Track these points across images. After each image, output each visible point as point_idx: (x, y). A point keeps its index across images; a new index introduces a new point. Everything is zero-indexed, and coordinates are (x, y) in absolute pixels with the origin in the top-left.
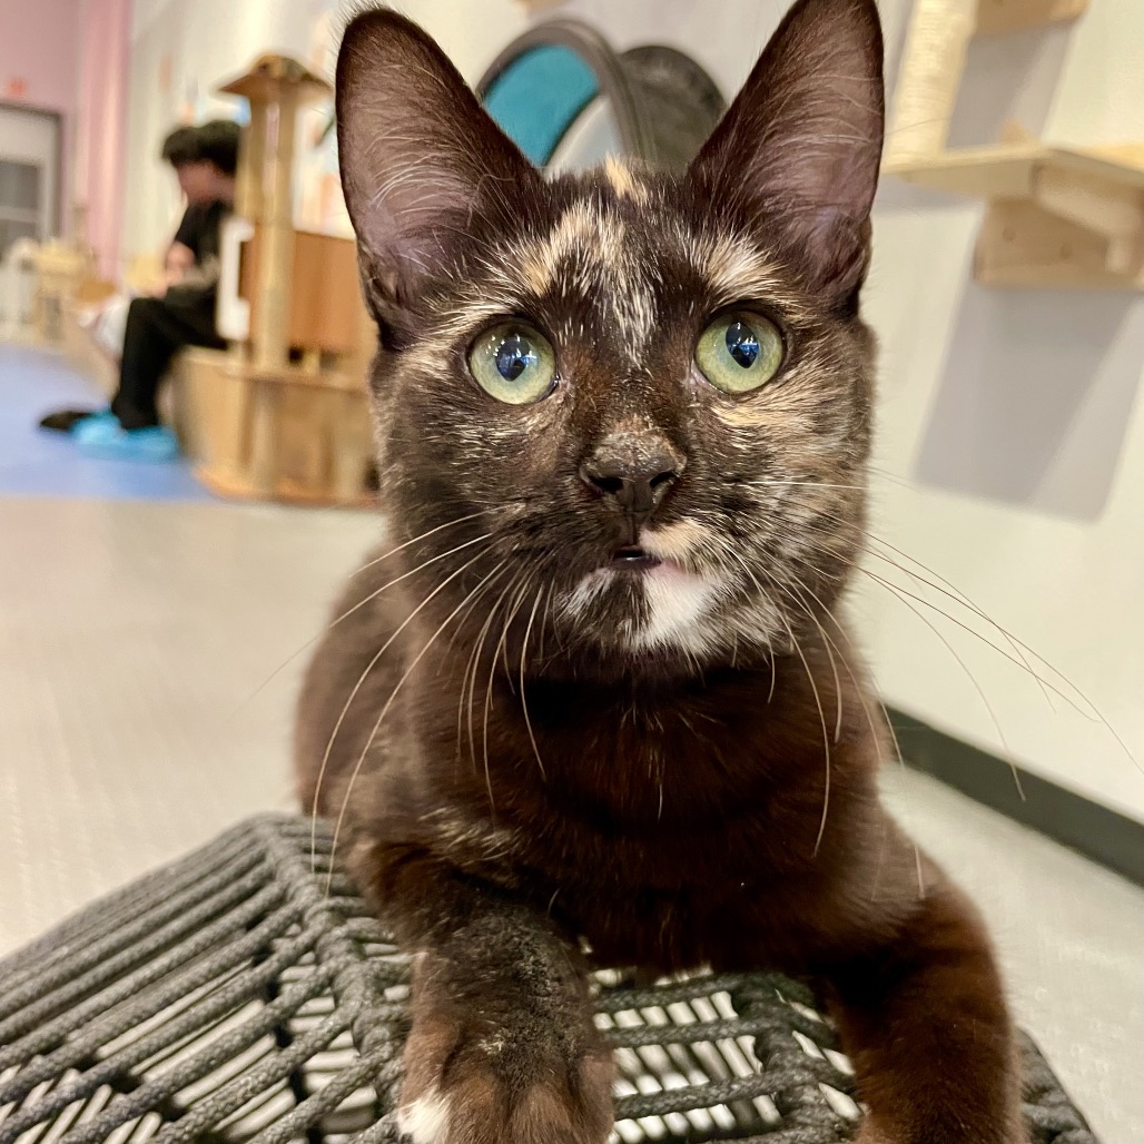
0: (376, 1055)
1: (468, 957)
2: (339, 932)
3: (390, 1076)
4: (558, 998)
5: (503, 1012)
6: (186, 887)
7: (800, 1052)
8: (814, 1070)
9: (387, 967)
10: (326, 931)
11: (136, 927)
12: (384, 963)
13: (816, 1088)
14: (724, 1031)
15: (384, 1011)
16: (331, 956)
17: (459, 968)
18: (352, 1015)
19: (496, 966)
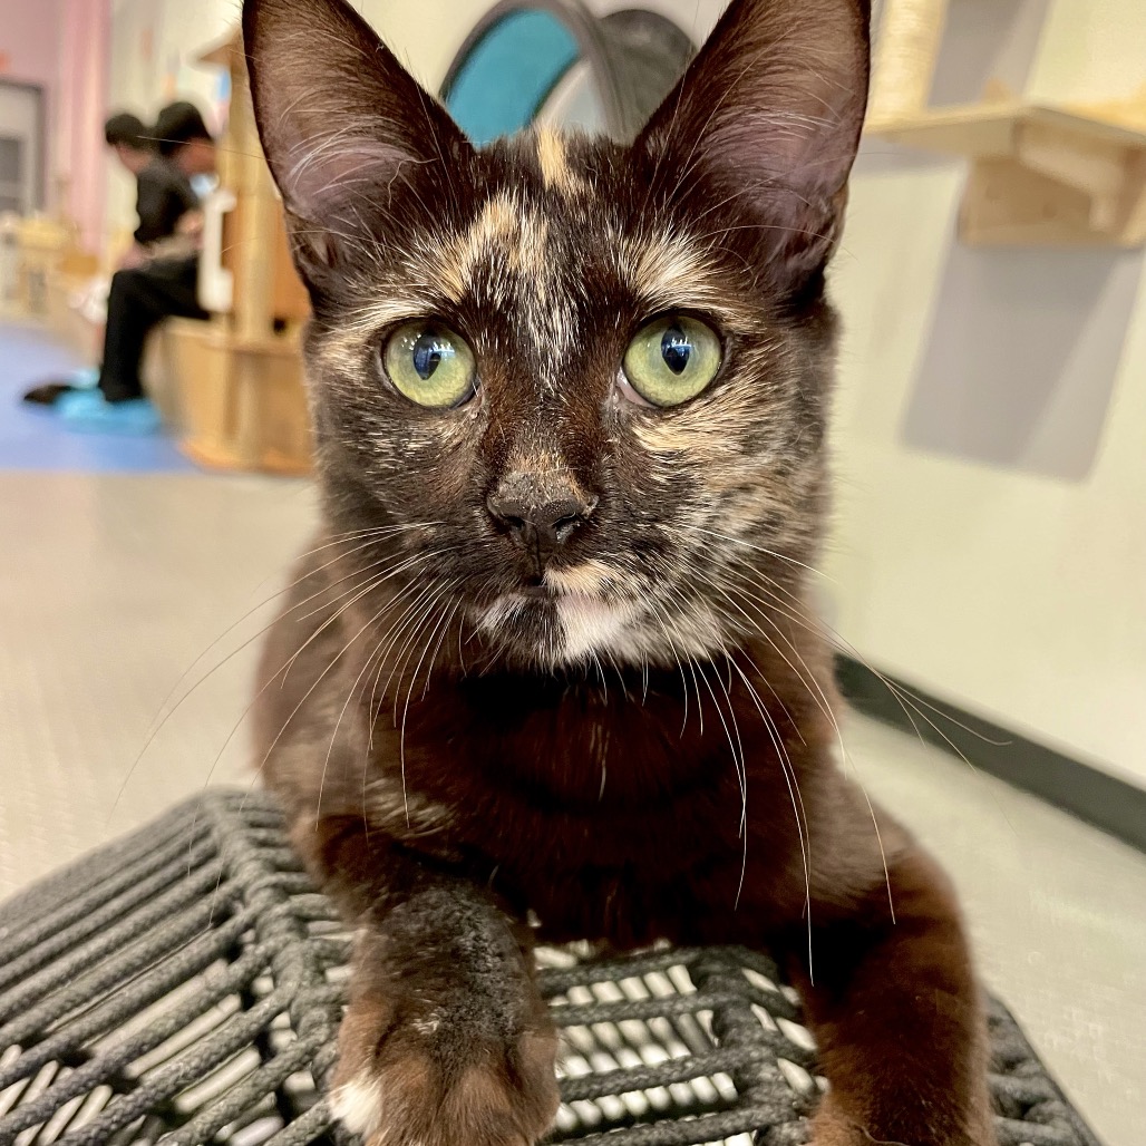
0: (312, 1038)
1: (407, 933)
2: (280, 909)
3: (327, 1060)
4: (498, 974)
5: (440, 990)
6: (129, 864)
7: (758, 1027)
8: (772, 1045)
9: (328, 946)
10: (267, 909)
11: (77, 906)
12: (326, 941)
13: (775, 1064)
14: (679, 1007)
15: (322, 992)
16: (270, 935)
17: (397, 946)
18: (289, 997)
19: (435, 943)
